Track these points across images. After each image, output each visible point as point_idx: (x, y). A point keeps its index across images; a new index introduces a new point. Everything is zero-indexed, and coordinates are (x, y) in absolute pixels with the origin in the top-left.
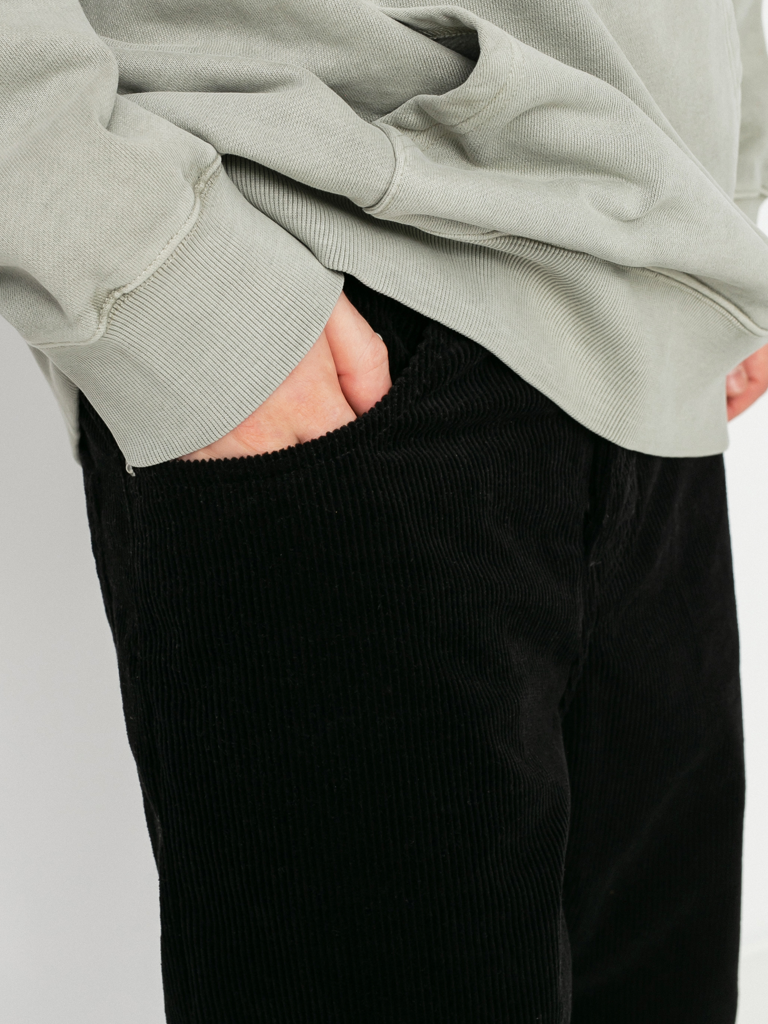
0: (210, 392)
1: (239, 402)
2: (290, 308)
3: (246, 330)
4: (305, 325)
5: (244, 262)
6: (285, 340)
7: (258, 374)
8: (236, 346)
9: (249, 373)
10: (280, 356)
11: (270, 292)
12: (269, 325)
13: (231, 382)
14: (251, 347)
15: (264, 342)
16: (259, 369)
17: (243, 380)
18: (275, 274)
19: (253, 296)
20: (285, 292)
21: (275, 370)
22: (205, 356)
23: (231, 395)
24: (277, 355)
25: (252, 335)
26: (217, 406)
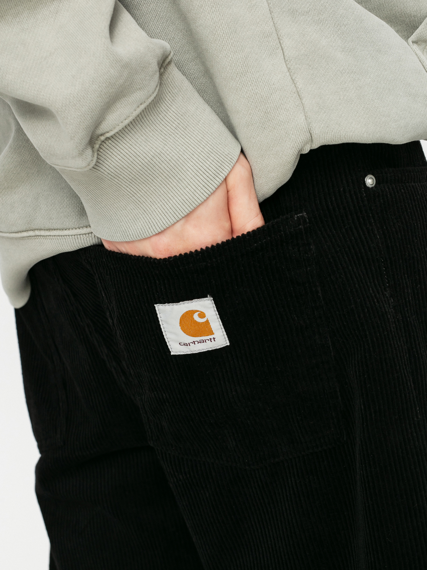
0: (156, 202)
1: (174, 210)
2: (210, 153)
3: (182, 166)
4: (220, 164)
5: (179, 122)
6: (207, 173)
7: (188, 194)
8: (175, 176)
9: (182, 193)
10: (204, 184)
11: (197, 142)
12: (197, 163)
13: (170, 197)
14: (185, 177)
15: (194, 174)
16: (189, 191)
17: (178, 197)
18: (200, 131)
19: (186, 144)
20: (206, 143)
21: (199, 193)
22: (155, 181)
23: (170, 205)
24: (201, 183)
25: (186, 169)
26: (160, 211)
